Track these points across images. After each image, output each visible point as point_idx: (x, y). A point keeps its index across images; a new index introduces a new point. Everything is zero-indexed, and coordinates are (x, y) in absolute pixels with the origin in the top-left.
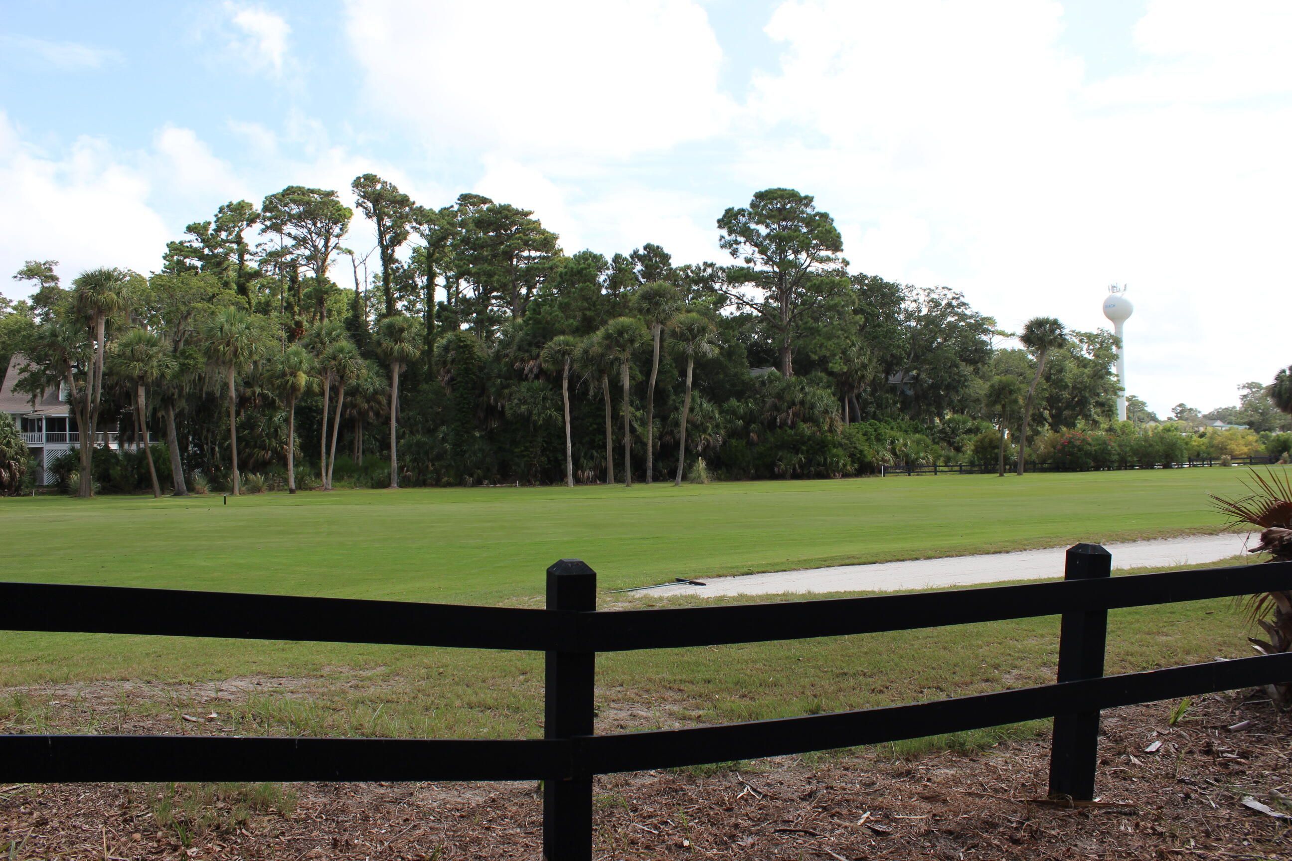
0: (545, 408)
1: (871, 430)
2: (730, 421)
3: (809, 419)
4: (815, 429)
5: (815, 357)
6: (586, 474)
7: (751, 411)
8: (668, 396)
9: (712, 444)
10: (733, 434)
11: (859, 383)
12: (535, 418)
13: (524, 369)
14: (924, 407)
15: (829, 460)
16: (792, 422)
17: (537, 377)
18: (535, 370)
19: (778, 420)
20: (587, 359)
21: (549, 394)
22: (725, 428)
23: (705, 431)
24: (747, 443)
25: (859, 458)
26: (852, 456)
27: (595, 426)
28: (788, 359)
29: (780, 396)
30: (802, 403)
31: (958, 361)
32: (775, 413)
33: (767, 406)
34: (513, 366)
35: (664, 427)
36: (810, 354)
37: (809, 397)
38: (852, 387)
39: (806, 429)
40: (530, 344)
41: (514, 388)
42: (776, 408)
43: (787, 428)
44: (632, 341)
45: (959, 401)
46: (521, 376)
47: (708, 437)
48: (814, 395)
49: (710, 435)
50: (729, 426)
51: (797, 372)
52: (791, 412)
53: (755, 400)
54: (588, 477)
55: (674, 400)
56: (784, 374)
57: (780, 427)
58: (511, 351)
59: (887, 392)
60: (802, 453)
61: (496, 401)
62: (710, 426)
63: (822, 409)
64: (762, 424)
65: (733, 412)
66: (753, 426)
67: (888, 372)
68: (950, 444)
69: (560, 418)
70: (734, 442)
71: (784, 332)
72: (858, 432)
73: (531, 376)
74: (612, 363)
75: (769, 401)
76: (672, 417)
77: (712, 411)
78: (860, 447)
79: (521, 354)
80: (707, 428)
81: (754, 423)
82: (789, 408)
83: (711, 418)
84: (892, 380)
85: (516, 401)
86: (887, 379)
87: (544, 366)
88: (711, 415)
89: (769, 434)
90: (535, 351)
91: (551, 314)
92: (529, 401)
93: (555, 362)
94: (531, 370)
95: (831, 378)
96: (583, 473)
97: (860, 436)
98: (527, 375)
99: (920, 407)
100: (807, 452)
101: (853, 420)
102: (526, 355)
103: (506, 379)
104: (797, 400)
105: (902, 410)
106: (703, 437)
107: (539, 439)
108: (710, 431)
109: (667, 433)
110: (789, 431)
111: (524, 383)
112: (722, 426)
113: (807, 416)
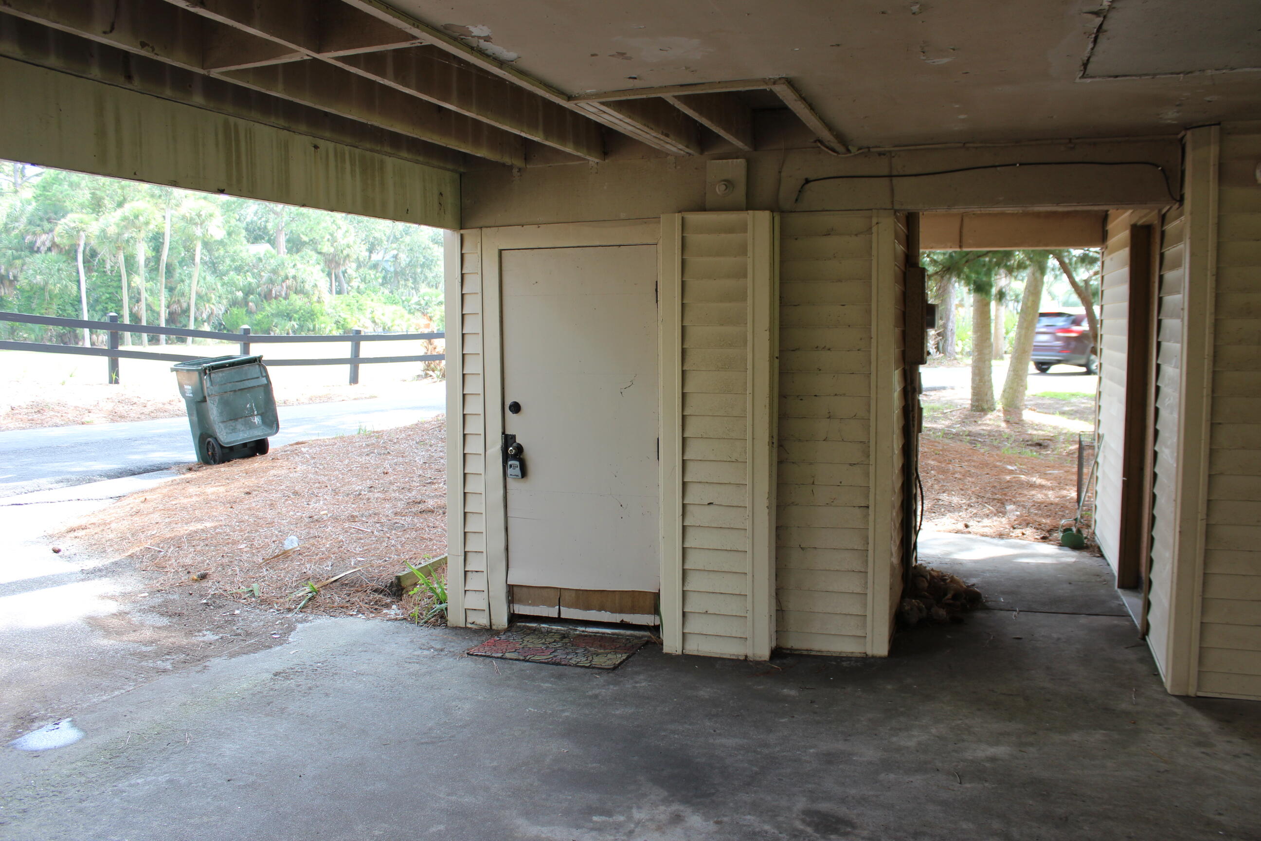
0: (61, 279)
1: (353, 301)
2: (231, 293)
3: (300, 291)
4: (306, 300)
5: (305, 239)
6: (100, 338)
7: (250, 284)
8: (174, 270)
9: (215, 312)
10: (234, 303)
11: (344, 261)
12: (51, 287)
13: (36, 242)
14: (402, 282)
15: (317, 326)
16: (286, 294)
17: (49, 249)
18: (48, 244)
19: (274, 292)
20: (104, 237)
21: (62, 266)
22: (227, 298)
23: (209, 301)
24: (247, 311)
25: (343, 325)
26: (337, 322)
27: (108, 296)
28: (282, 240)
29: (274, 272)
30: (294, 277)
31: (431, 245)
32: (271, 286)
33: (264, 279)
34: (24, 239)
35: (171, 296)
36: (302, 236)
37: (300, 273)
38: (338, 264)
39: (297, 301)
40: (41, 219)
41: (28, 260)
42: (271, 282)
43: (281, 299)
44: (147, 223)
45: (433, 277)
46: (33, 249)
47: (212, 306)
48: (305, 270)
49: (213, 304)
50: (230, 296)
51: (290, 251)
52: (284, 285)
53: (253, 274)
54: (103, 341)
55: (180, 274)
56: (278, 253)
57: (276, 298)
58: (21, 225)
59: (371, 268)
60: (295, 320)
61: (7, 270)
62: (213, 296)
63: (312, 284)
64: (260, 295)
65: (232, 284)
66: (252, 296)
67: (370, 251)
68: (424, 314)
69: (75, 287)
70: (235, 310)
71: (278, 216)
72: (342, 303)
73: (43, 249)
74: (128, 241)
75: (265, 275)
76: (179, 288)
77: (215, 284)
78: (343, 315)
79: (32, 228)
80: (211, 298)
81: (252, 294)
82: (283, 281)
83: (214, 289)
84: (375, 257)
85: (31, 272)
86: (370, 257)
87: (57, 240)
88: (214, 286)
89: (265, 304)
90: (47, 226)
91: (62, 193)
92: (44, 272)
93: (71, 236)
94: (44, 243)
95: (319, 256)
96: (98, 336)
97: (344, 306)
98: (39, 248)
99: (399, 282)
100: (299, 319)
101: (339, 292)
102: (38, 229)
103: (17, 250)
104: (290, 275)
105: (382, 284)
106: (207, 305)
107: (55, 307)
108: (213, 301)
109: (175, 302)
110: (284, 302)
111: (38, 256)
112: (224, 296)
113: (299, 288)
